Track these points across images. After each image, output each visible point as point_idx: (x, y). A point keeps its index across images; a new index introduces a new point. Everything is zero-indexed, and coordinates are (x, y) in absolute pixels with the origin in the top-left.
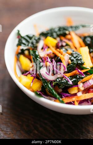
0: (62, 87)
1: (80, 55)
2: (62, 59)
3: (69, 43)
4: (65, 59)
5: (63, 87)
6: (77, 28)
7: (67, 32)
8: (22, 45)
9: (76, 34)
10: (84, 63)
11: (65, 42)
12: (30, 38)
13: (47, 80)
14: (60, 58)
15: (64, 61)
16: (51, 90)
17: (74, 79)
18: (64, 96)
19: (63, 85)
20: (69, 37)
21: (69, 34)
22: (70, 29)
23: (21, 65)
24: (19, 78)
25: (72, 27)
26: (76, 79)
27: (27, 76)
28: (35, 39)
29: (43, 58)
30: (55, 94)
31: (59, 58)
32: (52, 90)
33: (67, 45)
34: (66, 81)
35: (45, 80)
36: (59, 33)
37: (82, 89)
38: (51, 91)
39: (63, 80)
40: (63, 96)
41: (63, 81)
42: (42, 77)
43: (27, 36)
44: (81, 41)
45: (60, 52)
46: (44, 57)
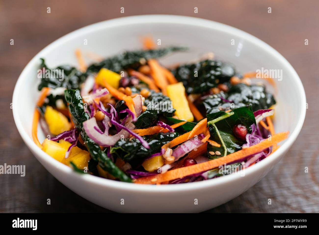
0: (130, 156)
1: (167, 98)
2: (128, 104)
3: (147, 80)
4: (135, 103)
5: (132, 156)
6: (161, 53)
7: (142, 61)
8: (50, 86)
9: (161, 65)
10: (174, 112)
11: (137, 78)
12: (67, 73)
13: (98, 144)
14: (125, 102)
15: (132, 106)
16: (105, 163)
17: (154, 141)
18: (134, 175)
19: (130, 152)
20: (146, 69)
21: (147, 64)
22: (148, 56)
23: (48, 125)
24: (42, 145)
25: (151, 52)
26: (157, 141)
27: (58, 142)
28: (76, 75)
29: (91, 105)
30: (114, 169)
31: (123, 102)
32: (108, 163)
33: (141, 82)
34: (137, 143)
35: (95, 144)
36: (125, 62)
37: (171, 159)
38: (107, 165)
39: (131, 142)
40: (132, 177)
41: (130, 144)
42: (88, 140)
43: (60, 68)
44: (171, 76)
45: (125, 93)
46: (93, 104)
